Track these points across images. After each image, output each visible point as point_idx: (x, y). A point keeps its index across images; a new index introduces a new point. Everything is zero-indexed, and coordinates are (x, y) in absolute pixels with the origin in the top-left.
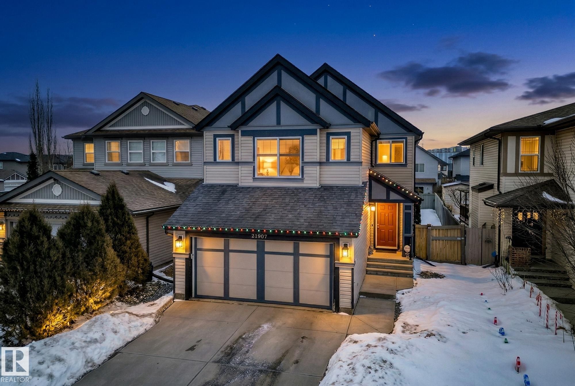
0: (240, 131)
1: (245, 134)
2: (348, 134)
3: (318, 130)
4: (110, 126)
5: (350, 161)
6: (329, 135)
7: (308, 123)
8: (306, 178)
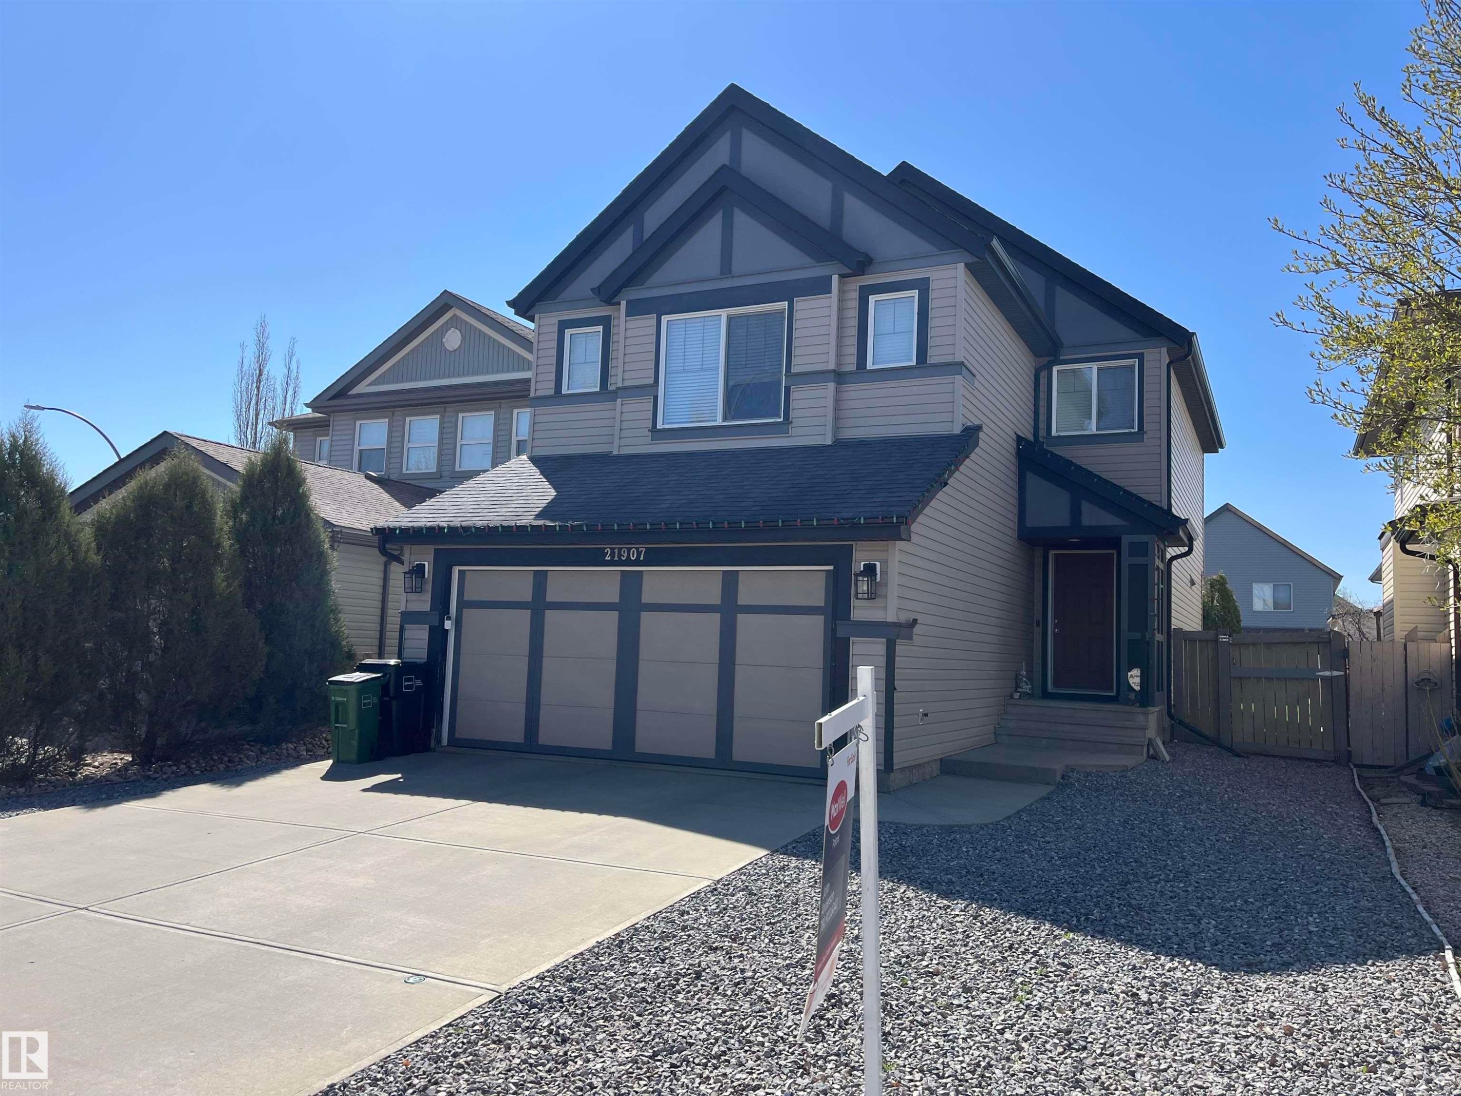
0: (623, 303)
1: (636, 309)
2: (923, 286)
3: (835, 279)
4: (370, 384)
5: (926, 363)
6: (865, 293)
7: (808, 260)
8: (796, 422)
